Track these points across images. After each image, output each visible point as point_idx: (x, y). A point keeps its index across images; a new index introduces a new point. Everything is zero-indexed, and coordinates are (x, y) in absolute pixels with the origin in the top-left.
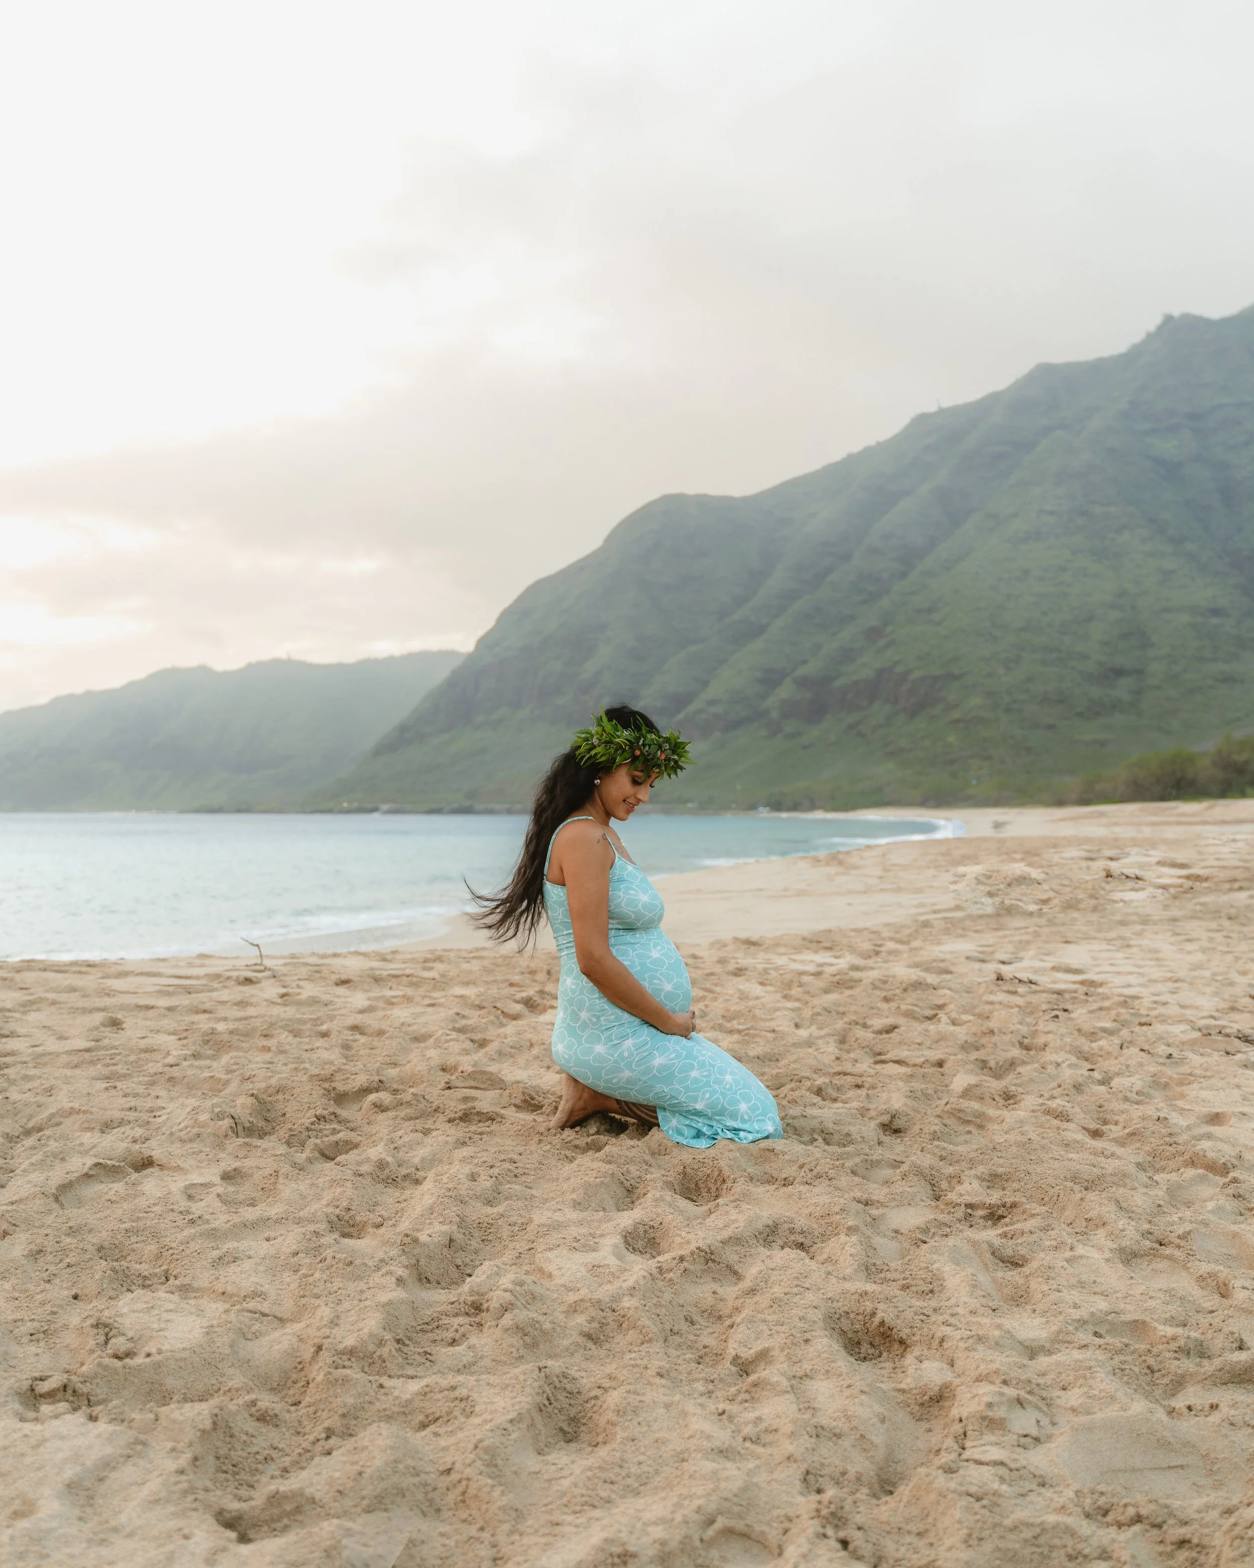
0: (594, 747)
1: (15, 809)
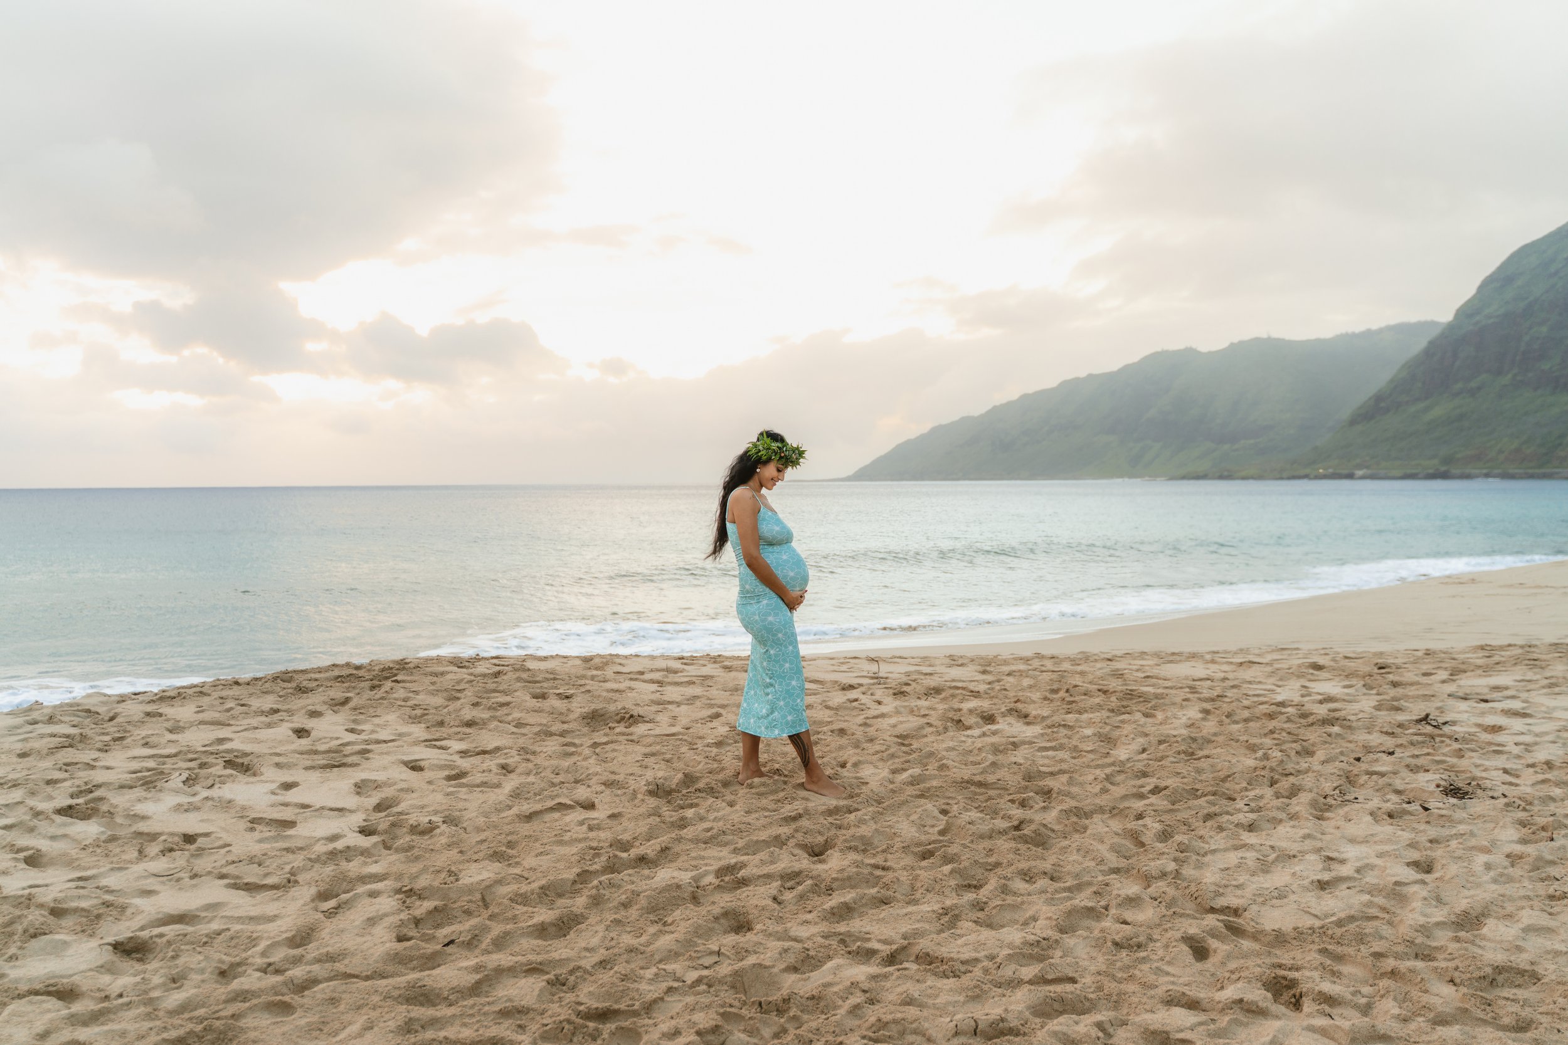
0: (760, 451)
1: (1032, 476)
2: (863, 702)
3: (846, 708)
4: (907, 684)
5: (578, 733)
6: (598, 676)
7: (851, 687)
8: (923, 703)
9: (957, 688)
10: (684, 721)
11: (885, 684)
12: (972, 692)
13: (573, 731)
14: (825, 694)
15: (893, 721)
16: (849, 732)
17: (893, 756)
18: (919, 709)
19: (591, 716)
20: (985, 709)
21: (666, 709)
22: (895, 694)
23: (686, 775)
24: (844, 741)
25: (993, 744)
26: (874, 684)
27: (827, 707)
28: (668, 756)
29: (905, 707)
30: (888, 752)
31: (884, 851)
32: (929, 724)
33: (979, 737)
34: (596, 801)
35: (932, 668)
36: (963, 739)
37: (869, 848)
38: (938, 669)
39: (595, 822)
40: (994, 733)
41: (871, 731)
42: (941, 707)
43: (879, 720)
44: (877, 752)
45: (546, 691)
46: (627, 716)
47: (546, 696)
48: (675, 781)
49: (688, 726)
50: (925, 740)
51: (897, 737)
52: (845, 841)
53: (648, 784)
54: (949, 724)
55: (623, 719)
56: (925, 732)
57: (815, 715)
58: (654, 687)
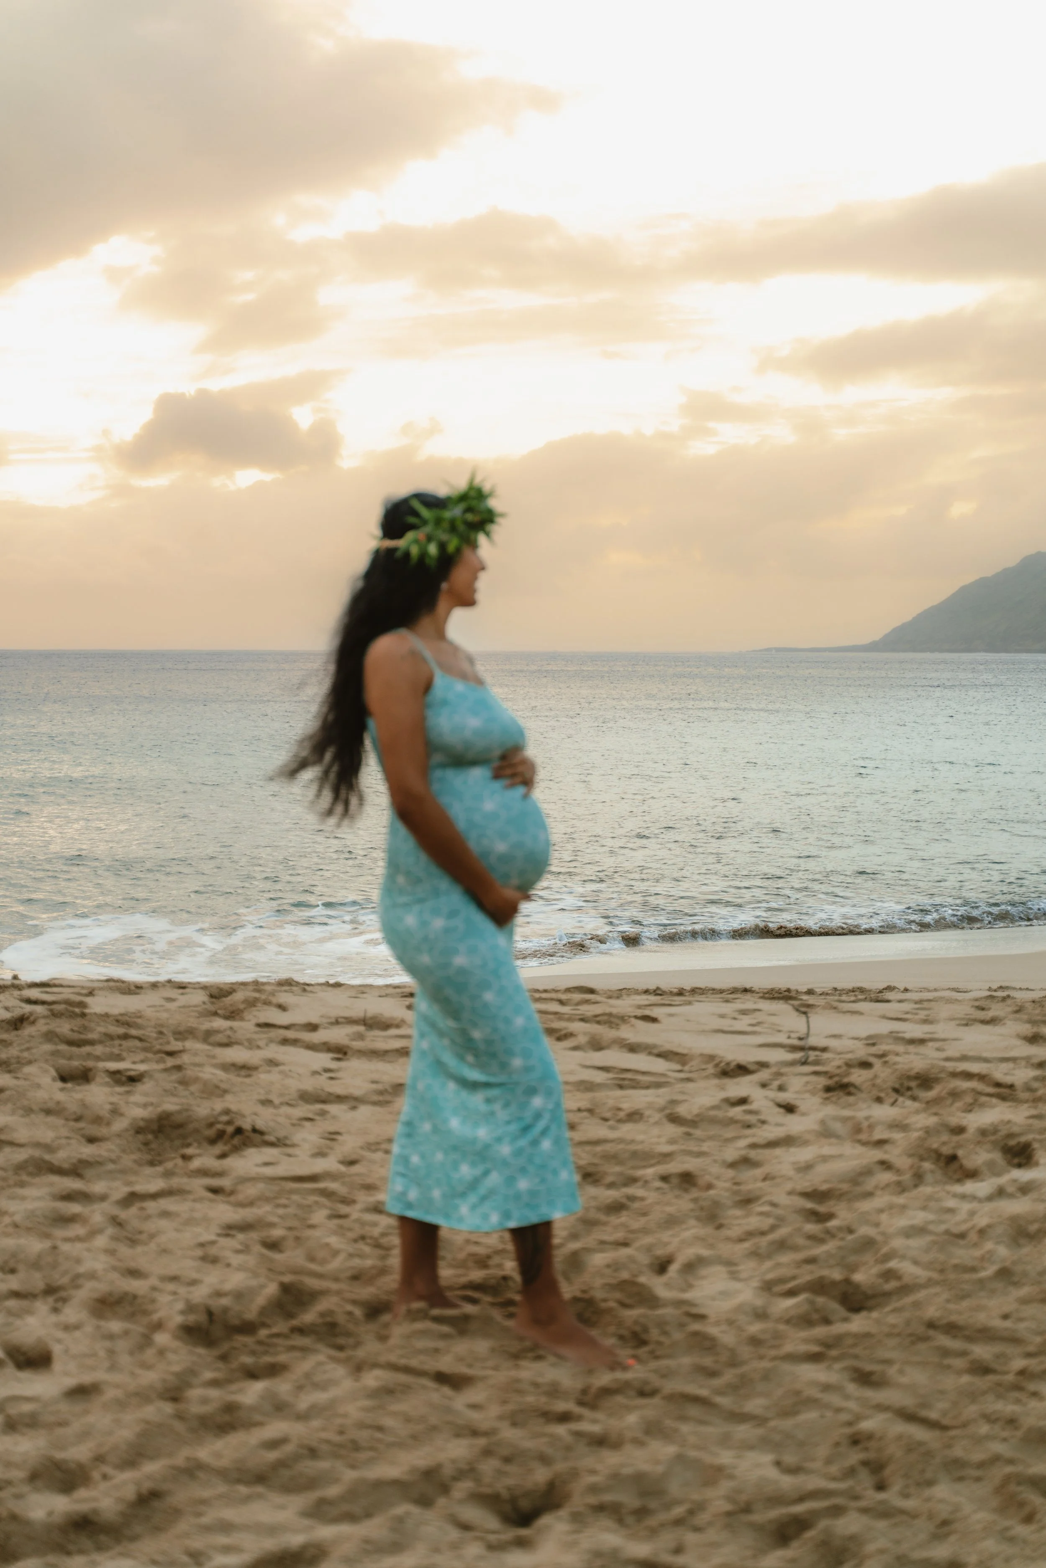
2: (753, 1107)
3: (713, 1121)
4: (865, 1065)
5: (111, 1166)
6: (218, 1032)
7: (742, 1070)
8: (884, 1112)
9: (968, 1076)
10: (349, 1145)
11: (817, 1063)
12: (998, 1085)
13: (99, 1163)
14: (679, 1086)
15: (804, 1154)
16: (701, 1182)
17: (782, 1245)
18: (871, 1127)
19: (155, 1127)
20: (1016, 1129)
21: (323, 1113)
22: (828, 1089)
23: (286, 1288)
24: (682, 1203)
25: (1014, 1220)
26: (793, 1063)
27: (674, 1119)
28: (277, 1233)
29: (845, 1120)
30: (771, 1237)
31: (678, 1522)
32: (885, 1165)
33: (990, 1198)
34: (57, 1350)
35: (927, 1028)
36: (951, 1203)
37: (653, 1504)
38: (941, 1030)
39: (27, 1408)
40: (1025, 1189)
41: (751, 1180)
42: (924, 1120)
43: (778, 1151)
44: (750, 1235)
45: (90, 1064)
46: (230, 1129)
47: (91, 1074)
48: (261, 1300)
49: (354, 1157)
50: (866, 1206)
51: (806, 1195)
52: (593, 1489)
53: (190, 1308)
54: (927, 1165)
55: (221, 1135)
56: (870, 1184)
57: (640, 1137)
58: (324, 1060)
